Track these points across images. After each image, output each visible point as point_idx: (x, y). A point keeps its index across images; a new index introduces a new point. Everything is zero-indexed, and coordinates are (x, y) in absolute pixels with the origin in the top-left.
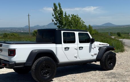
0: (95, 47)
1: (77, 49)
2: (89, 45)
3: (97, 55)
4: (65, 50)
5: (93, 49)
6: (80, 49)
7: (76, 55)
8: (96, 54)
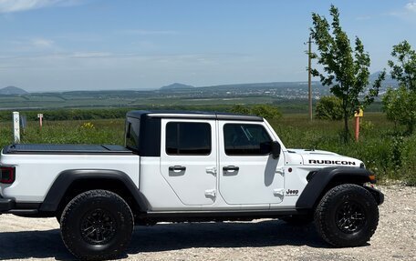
0: (290, 170)
1: (215, 174)
2: (265, 163)
3: (299, 194)
4: (170, 175)
5: (283, 174)
6: (225, 174)
7: (209, 191)
8: (297, 192)
